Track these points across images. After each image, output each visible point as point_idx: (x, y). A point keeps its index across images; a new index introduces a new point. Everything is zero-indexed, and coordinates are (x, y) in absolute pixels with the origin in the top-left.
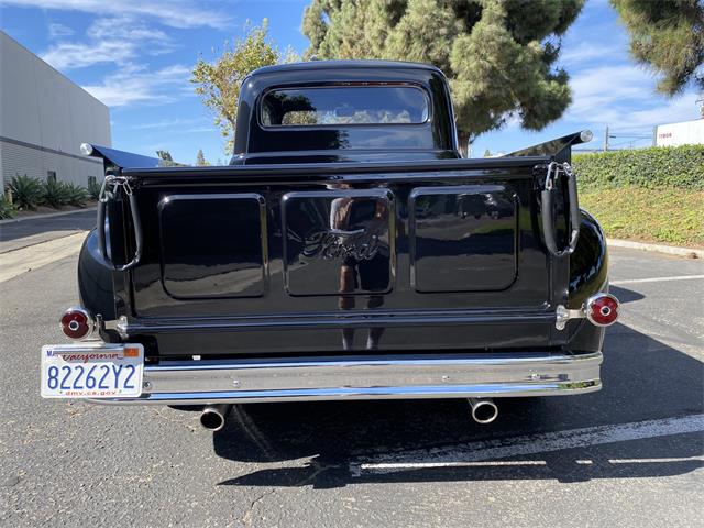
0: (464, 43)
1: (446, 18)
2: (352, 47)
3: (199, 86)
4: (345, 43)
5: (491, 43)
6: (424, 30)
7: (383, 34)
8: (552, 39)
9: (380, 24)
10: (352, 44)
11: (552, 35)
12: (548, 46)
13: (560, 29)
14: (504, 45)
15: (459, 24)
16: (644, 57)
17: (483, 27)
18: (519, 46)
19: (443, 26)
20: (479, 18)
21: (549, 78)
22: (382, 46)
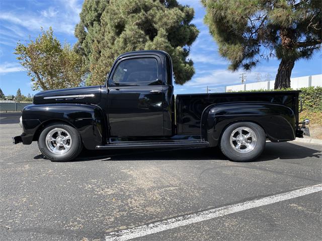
0: (150, 45)
1: (142, 34)
2: (98, 43)
3: (19, 56)
4: (96, 41)
5: (162, 46)
6: (132, 38)
7: (113, 39)
8: (186, 47)
9: (112, 34)
10: (99, 42)
11: (186, 46)
12: (185, 50)
13: (189, 43)
14: (167, 47)
15: (148, 38)
16: (224, 55)
17: (158, 39)
18: (173, 48)
19: (141, 37)
20: (156, 35)
21: (186, 63)
22: (113, 44)
